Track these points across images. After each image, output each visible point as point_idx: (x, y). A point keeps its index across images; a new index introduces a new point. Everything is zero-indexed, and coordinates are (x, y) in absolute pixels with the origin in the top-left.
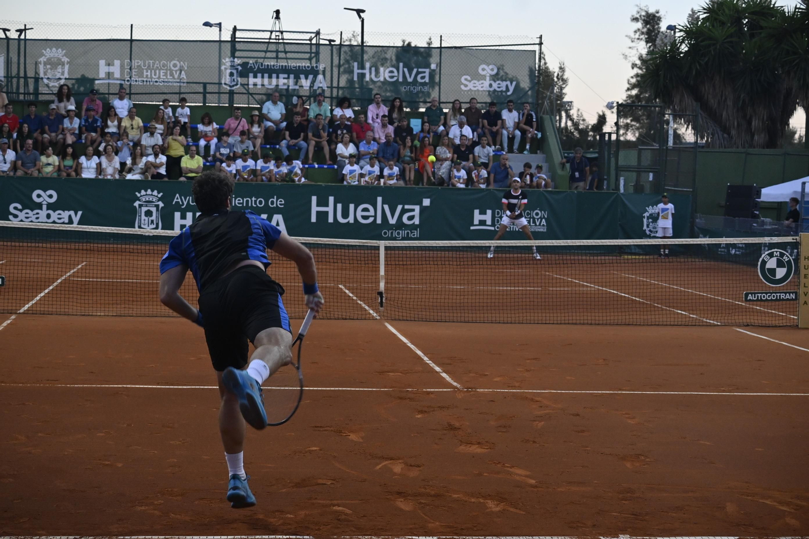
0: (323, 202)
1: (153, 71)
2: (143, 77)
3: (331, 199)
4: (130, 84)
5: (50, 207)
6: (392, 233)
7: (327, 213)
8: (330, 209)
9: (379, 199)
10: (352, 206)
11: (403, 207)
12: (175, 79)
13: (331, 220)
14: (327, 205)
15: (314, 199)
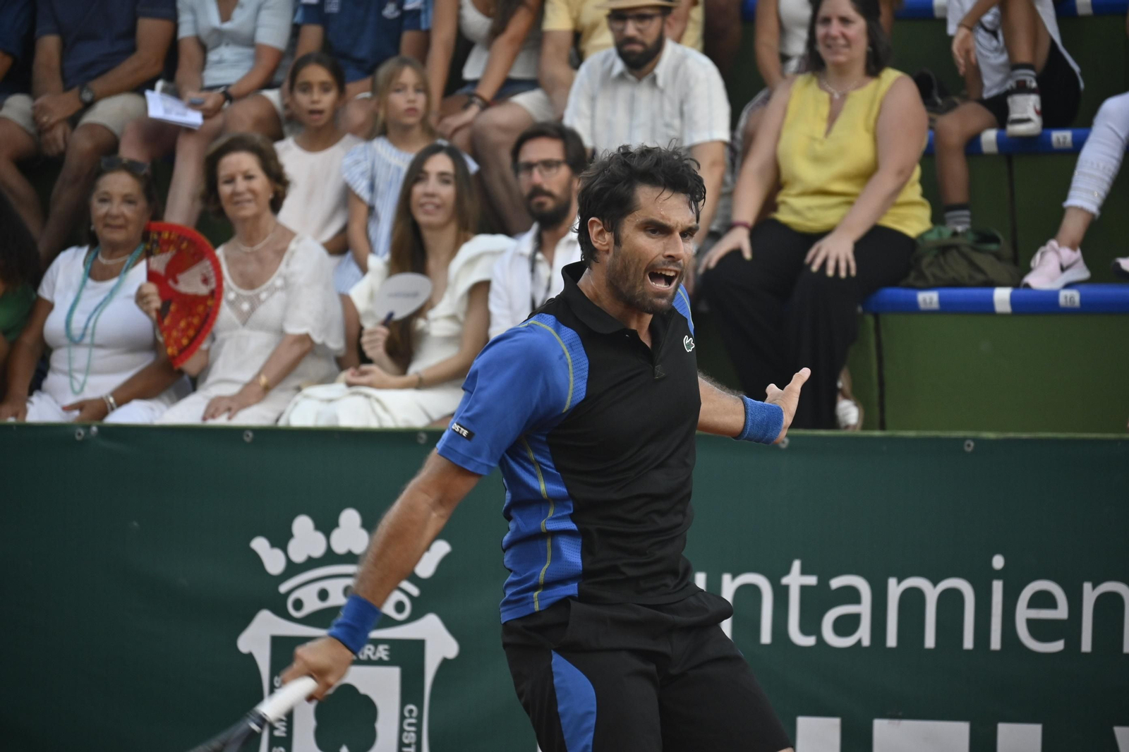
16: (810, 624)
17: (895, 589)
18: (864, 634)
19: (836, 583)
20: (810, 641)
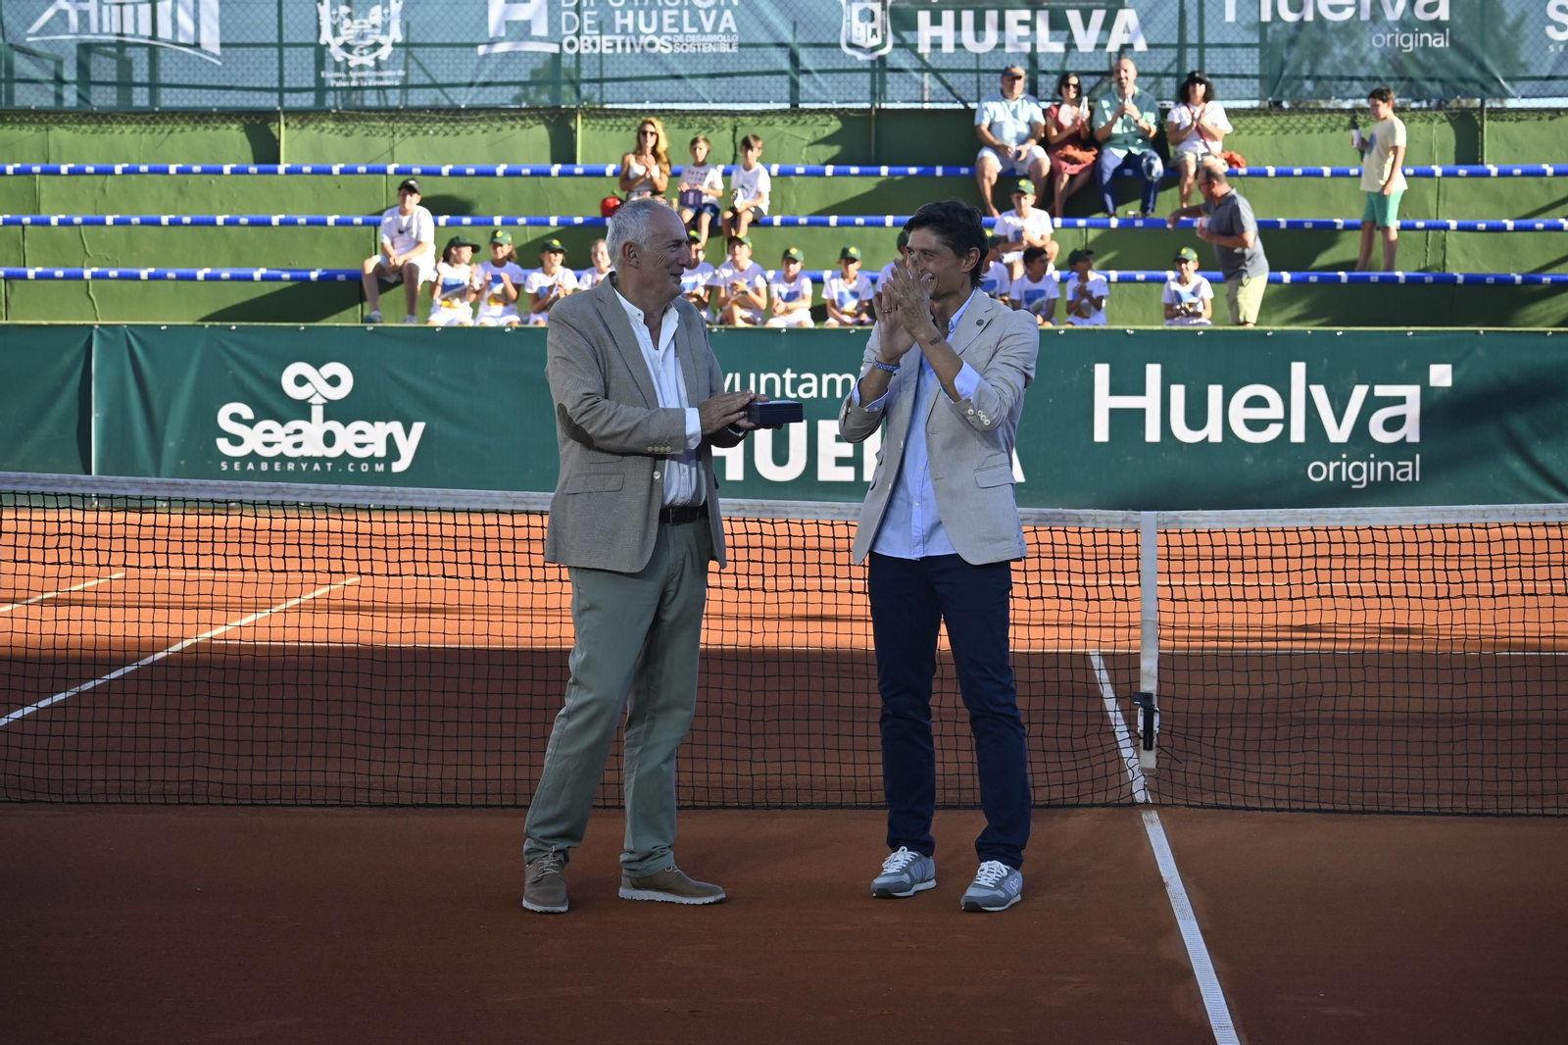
0: (1127, 382)
1: (641, 14)
2: (613, 32)
3: (1153, 373)
4: (578, 54)
5: (332, 411)
6: (1338, 470)
7: (1141, 413)
8: (1150, 402)
9: (1298, 370)
10: (1215, 393)
11: (1371, 392)
12: (706, 34)
13: (1153, 434)
14: (1141, 391)
15: (1102, 372)
16: (794, 389)
17: (826, 378)
18: (814, 393)
19: (804, 376)
20: (794, 396)
